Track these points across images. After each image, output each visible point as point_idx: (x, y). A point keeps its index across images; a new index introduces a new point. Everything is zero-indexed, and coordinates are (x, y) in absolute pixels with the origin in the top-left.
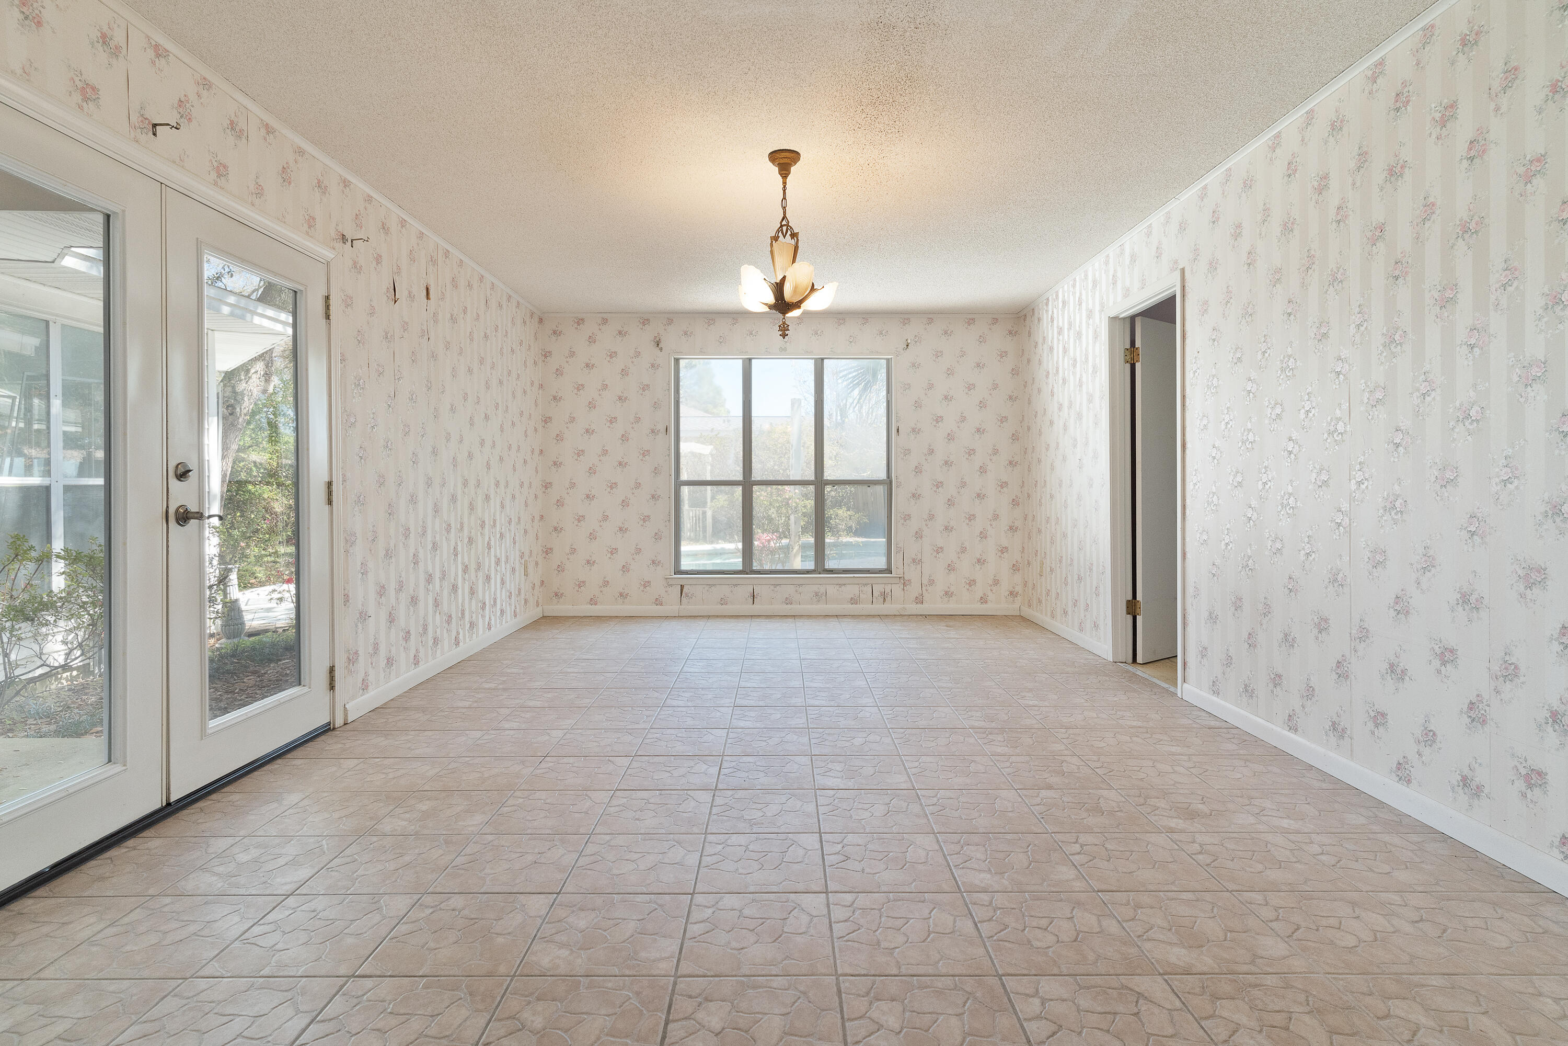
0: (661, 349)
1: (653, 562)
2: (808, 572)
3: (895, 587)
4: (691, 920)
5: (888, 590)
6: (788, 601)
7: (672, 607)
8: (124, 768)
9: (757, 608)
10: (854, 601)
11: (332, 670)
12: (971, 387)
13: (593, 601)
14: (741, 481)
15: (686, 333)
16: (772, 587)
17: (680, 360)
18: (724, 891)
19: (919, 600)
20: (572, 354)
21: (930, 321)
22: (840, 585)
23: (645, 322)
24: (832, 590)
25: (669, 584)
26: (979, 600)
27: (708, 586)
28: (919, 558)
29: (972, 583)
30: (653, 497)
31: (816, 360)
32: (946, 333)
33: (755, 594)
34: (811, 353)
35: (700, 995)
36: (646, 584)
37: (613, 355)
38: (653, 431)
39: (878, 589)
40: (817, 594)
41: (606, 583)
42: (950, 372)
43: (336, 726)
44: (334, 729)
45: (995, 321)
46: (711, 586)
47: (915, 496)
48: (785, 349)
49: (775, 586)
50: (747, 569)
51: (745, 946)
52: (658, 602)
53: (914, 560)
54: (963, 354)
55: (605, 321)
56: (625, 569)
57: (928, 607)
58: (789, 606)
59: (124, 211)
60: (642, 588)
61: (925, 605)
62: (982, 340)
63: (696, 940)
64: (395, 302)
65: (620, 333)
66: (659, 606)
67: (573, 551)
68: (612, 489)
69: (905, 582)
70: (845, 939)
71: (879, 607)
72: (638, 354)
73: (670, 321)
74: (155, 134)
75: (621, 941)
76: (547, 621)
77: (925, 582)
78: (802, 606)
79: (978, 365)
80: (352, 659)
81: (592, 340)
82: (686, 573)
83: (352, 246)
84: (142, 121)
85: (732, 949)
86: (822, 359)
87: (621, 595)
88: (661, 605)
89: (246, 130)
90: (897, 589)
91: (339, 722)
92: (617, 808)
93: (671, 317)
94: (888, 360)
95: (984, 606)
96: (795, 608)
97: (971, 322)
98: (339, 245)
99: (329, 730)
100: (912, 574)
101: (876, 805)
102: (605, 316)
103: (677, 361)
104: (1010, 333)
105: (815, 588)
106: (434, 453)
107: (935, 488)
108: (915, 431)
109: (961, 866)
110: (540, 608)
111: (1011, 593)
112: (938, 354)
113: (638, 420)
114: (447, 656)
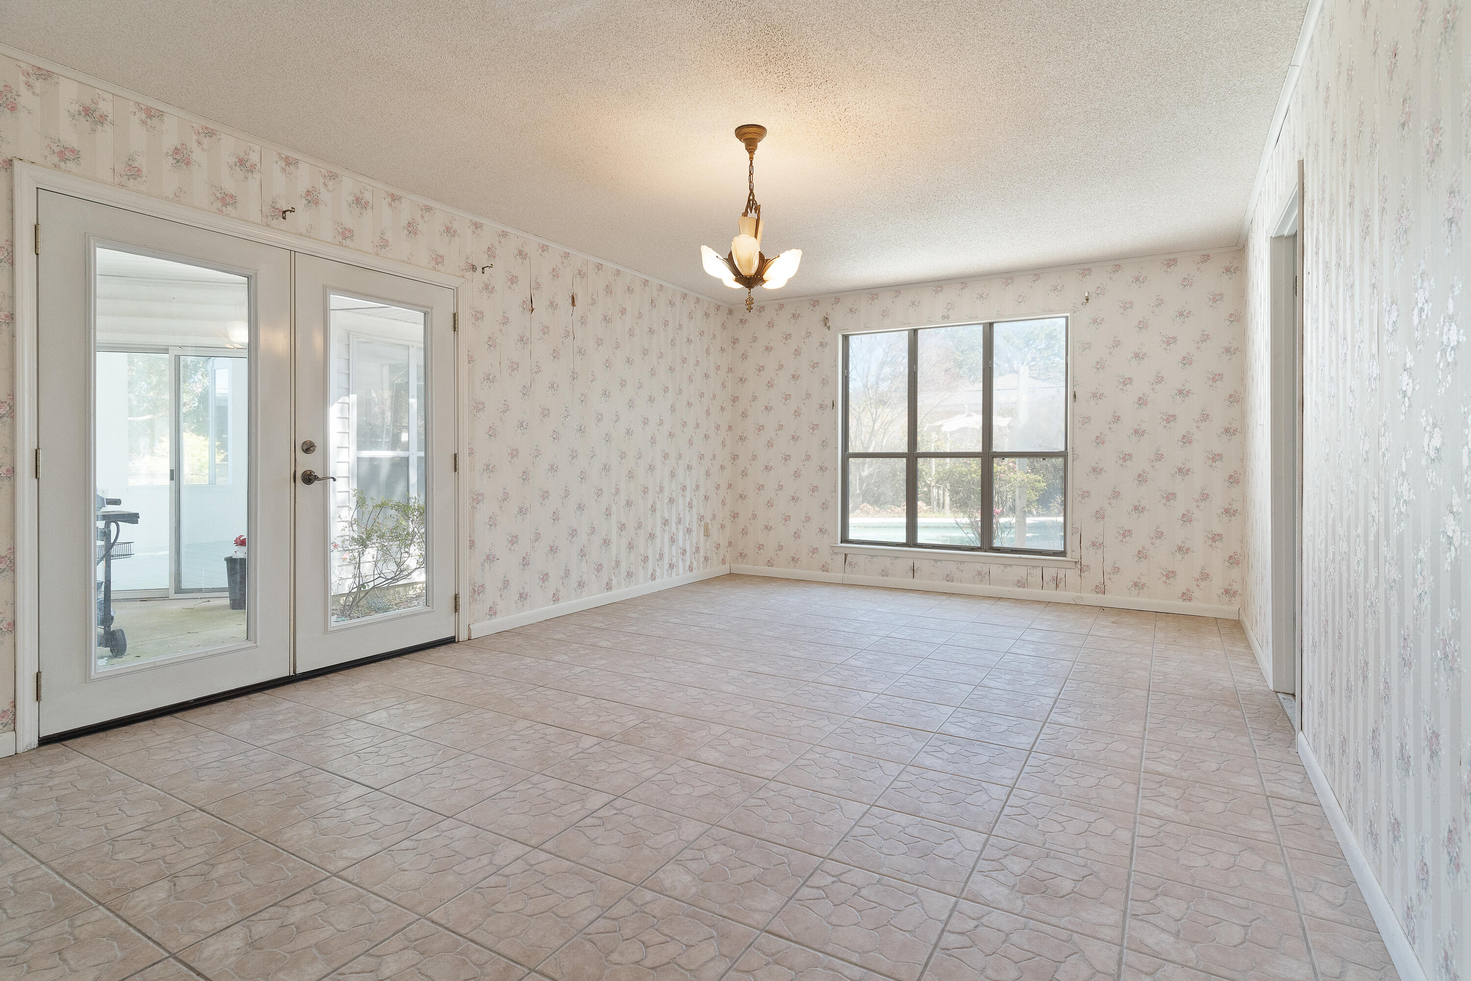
0: (829, 328)
1: (821, 530)
2: (973, 549)
3: (1069, 572)
4: (809, 883)
5: (1061, 575)
6: (949, 578)
7: (836, 575)
8: (256, 645)
9: (917, 583)
10: (1021, 584)
11: (456, 597)
12: (1170, 341)
13: (770, 564)
14: (906, 453)
15: (851, 310)
16: (932, 562)
17: (850, 337)
18: (856, 864)
19: (1101, 589)
20: (755, 339)
21: (1117, 268)
22: (1006, 566)
23: (815, 303)
24: (995, 570)
25: (834, 551)
26: (1180, 596)
27: (870, 557)
28: (1100, 541)
29: (1170, 575)
30: (821, 468)
31: (984, 324)
32: (1137, 279)
33: (915, 568)
34: (976, 318)
35: (773, 955)
36: (814, 551)
37: (788, 337)
38: (821, 406)
39: (1049, 573)
40: (979, 573)
41: (781, 548)
42: (1142, 325)
43: (460, 640)
44: (458, 641)
45: (1206, 258)
46: (873, 556)
47: (1096, 471)
48: (948, 317)
49: (936, 561)
50: (911, 541)
51: (842, 924)
52: (824, 568)
53: (1094, 544)
54: (1160, 302)
55: (781, 306)
56: (797, 535)
57: (1111, 599)
58: (949, 583)
59: (256, 274)
60: (811, 554)
61: (1107, 596)
62: (1187, 283)
63: (801, 902)
64: (532, 311)
65: (794, 316)
66: (825, 573)
67: (754, 516)
68: (786, 461)
69: (1081, 567)
70: (948, 952)
71: (1049, 594)
72: (809, 334)
73: (837, 300)
74: (284, 218)
75: (737, 883)
76: (732, 577)
77: (1108, 569)
78: (963, 584)
79: (1181, 314)
80: (477, 591)
81: (771, 325)
82: (852, 542)
83: (483, 273)
84: (273, 211)
85: (828, 923)
86: (991, 324)
87: (793, 559)
88: (827, 571)
89: (371, 203)
90: (1072, 575)
91: (463, 636)
92: (807, 761)
93: (838, 296)
94: (1067, 318)
95: (1188, 603)
96: (956, 586)
97: (1171, 262)
98: (468, 274)
99: (454, 642)
100: (1090, 558)
101: (1075, 820)
102: (781, 302)
103: (846, 338)
104: (1228, 270)
105: (978, 567)
106: (581, 430)
107: (1121, 462)
108: (1096, 396)
109: (1140, 917)
110: (727, 566)
111: (1227, 592)
112: (1127, 306)
113: (808, 396)
114: (595, 597)
